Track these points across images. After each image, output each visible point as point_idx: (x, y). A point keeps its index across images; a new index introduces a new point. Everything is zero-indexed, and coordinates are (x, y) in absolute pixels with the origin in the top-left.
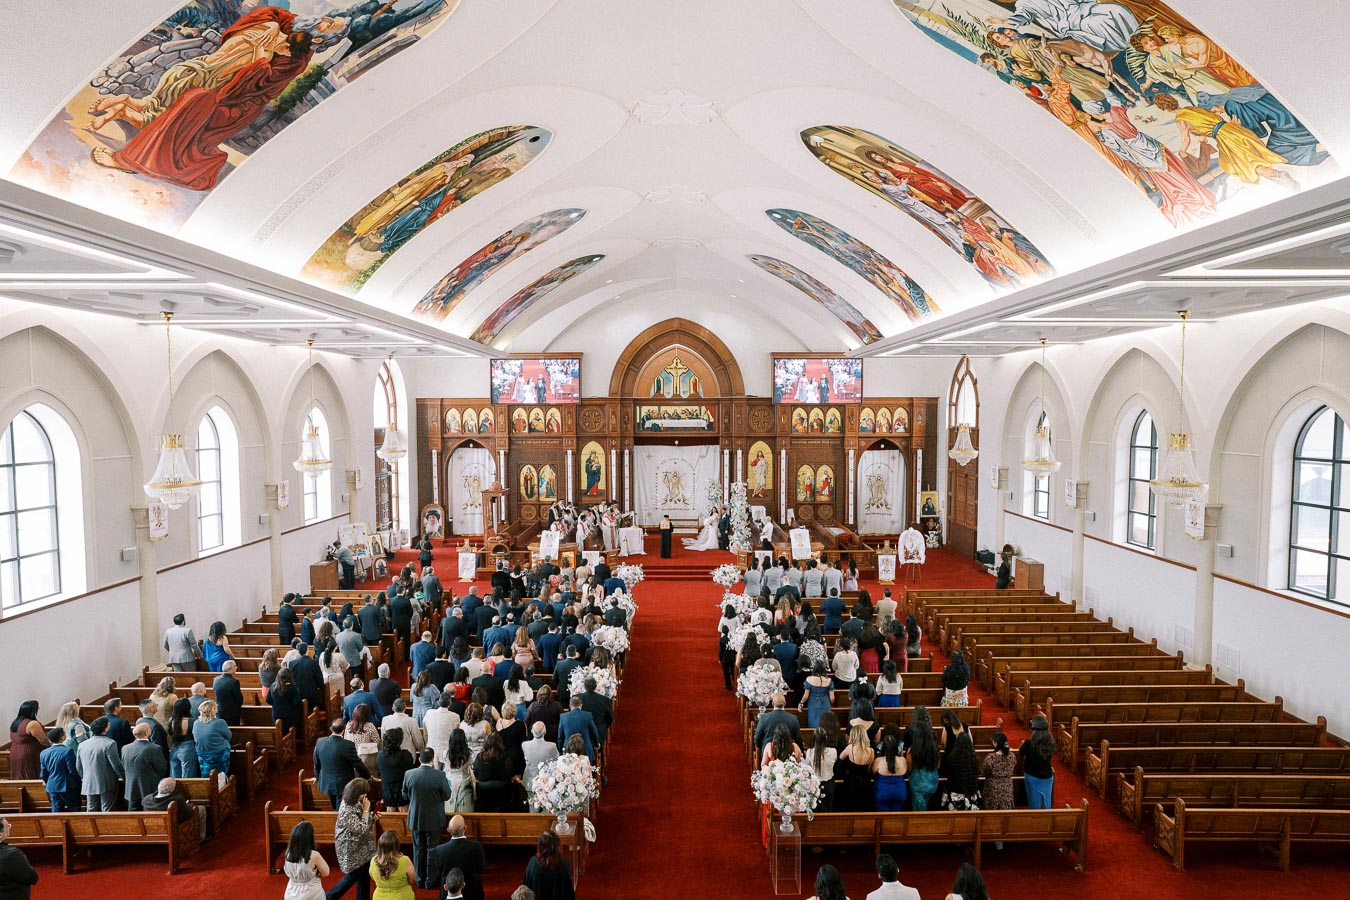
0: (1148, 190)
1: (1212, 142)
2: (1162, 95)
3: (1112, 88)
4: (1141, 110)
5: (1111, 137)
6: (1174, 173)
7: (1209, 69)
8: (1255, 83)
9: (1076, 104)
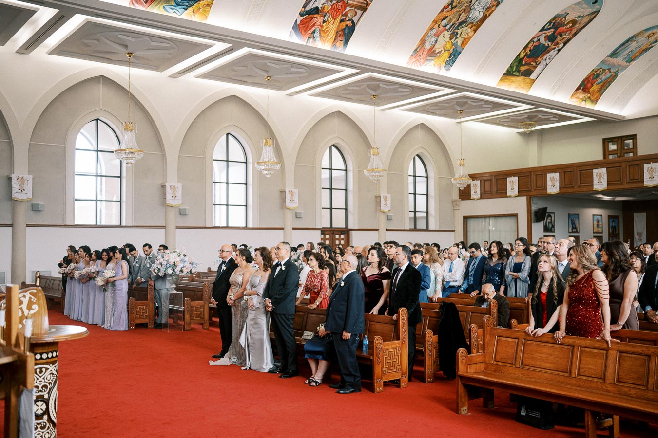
0: (416, 50)
1: (442, 52)
2: (454, 35)
3: (453, 25)
4: (447, 34)
5: (434, 31)
6: (427, 52)
7: (465, 39)
8: (463, 49)
9: (445, 18)
